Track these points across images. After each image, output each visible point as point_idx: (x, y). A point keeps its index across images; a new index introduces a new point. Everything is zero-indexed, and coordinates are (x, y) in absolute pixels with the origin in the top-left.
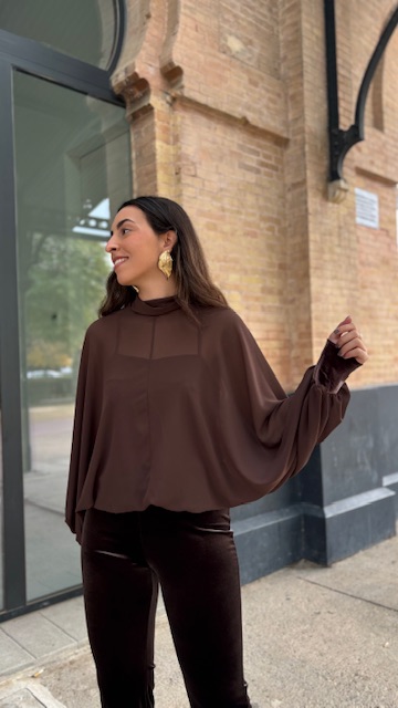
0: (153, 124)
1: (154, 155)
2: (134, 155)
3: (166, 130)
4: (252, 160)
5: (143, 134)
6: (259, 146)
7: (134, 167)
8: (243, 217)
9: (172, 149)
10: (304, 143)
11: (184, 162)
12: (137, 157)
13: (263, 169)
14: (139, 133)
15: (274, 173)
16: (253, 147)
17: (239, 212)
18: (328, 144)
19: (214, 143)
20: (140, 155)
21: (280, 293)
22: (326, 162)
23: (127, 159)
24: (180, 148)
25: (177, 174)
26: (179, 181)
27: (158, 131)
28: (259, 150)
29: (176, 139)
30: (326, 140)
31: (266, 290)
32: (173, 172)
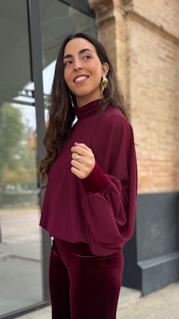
0: (115, 29)
3: (121, 32)
4: (163, 54)
5: (107, 35)
6: (167, 45)
8: (158, 88)
9: (124, 45)
11: (131, 53)
13: (168, 60)
14: (104, 34)
15: (173, 62)
16: (164, 45)
17: (156, 85)
19: (145, 42)
21: (174, 134)
25: (127, 60)
26: (128, 65)
27: (117, 33)
28: (166, 47)
29: (127, 39)
31: (168, 132)
32: (124, 59)
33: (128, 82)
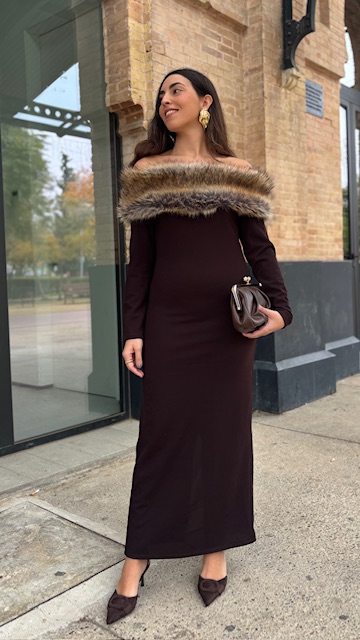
0: (125, 2)
1: (127, 32)
2: (105, 31)
3: (137, 8)
4: (214, 45)
6: (221, 31)
7: (106, 44)
10: (261, 32)
12: (109, 33)
13: (223, 53)
15: (234, 58)
16: (215, 32)
18: (282, 33)
19: (181, 25)
20: (112, 31)
22: (280, 51)
23: (98, 35)
24: (151, 27)
25: (147, 51)
26: (150, 58)
27: (130, 8)
28: (220, 35)
29: (147, 18)
30: (280, 30)
32: (144, 50)
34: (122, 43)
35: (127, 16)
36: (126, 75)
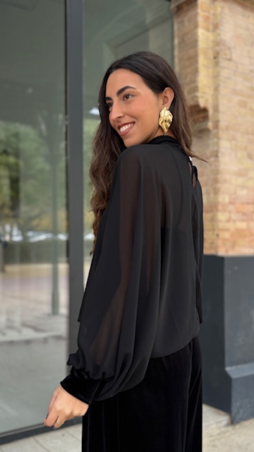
0: (196, 15)
1: (196, 41)
2: (176, 41)
3: (207, 19)
5: (186, 23)
7: (176, 53)
9: (211, 36)
11: (222, 47)
12: (179, 43)
14: (182, 22)
20: (182, 41)
24: (219, 35)
25: (215, 58)
26: (217, 64)
27: (200, 20)
29: (216, 27)
32: (211, 56)
33: (216, 89)
34: (191, 52)
35: (196, 26)
36: (194, 81)
